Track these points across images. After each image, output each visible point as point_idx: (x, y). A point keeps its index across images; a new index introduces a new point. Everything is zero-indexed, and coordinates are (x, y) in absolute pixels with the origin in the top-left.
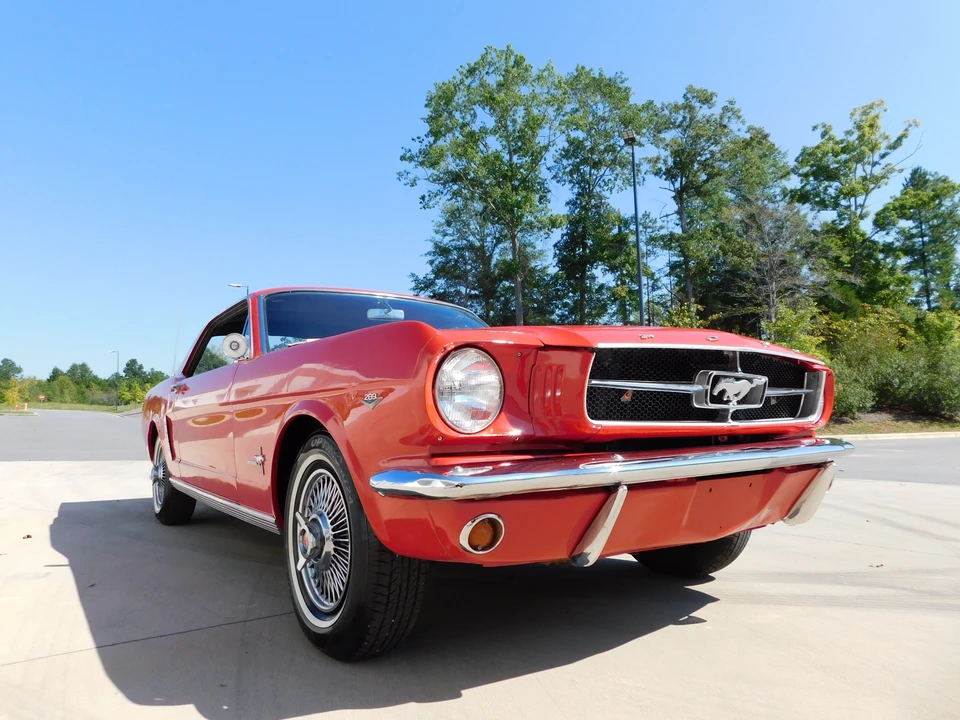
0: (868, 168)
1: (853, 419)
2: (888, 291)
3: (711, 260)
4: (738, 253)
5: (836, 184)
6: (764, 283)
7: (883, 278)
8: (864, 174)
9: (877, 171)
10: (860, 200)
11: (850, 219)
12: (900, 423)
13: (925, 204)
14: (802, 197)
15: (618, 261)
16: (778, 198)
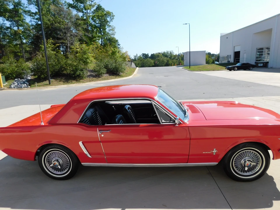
0: (91, 2)
1: (102, 76)
2: (95, 39)
3: (51, 24)
4: (59, 23)
5: (82, 5)
6: (65, 33)
7: (94, 35)
8: (89, 4)
9: (93, 3)
10: (89, 11)
11: (86, 17)
12: (111, 76)
13: (103, 16)
14: (74, 7)
15: (16, 19)
16: (64, 5)
